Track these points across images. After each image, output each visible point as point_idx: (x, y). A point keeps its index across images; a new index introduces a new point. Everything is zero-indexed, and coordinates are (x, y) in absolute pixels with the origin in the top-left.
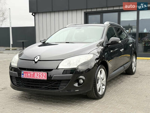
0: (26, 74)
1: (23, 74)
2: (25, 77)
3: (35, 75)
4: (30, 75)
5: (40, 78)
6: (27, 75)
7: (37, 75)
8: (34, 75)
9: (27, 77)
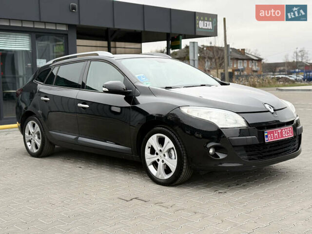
0: (272, 135)
1: (267, 136)
2: (271, 139)
3: (284, 133)
4: (277, 134)
5: (288, 136)
6: (274, 136)
7: (285, 132)
8: (282, 132)
9: (274, 139)
